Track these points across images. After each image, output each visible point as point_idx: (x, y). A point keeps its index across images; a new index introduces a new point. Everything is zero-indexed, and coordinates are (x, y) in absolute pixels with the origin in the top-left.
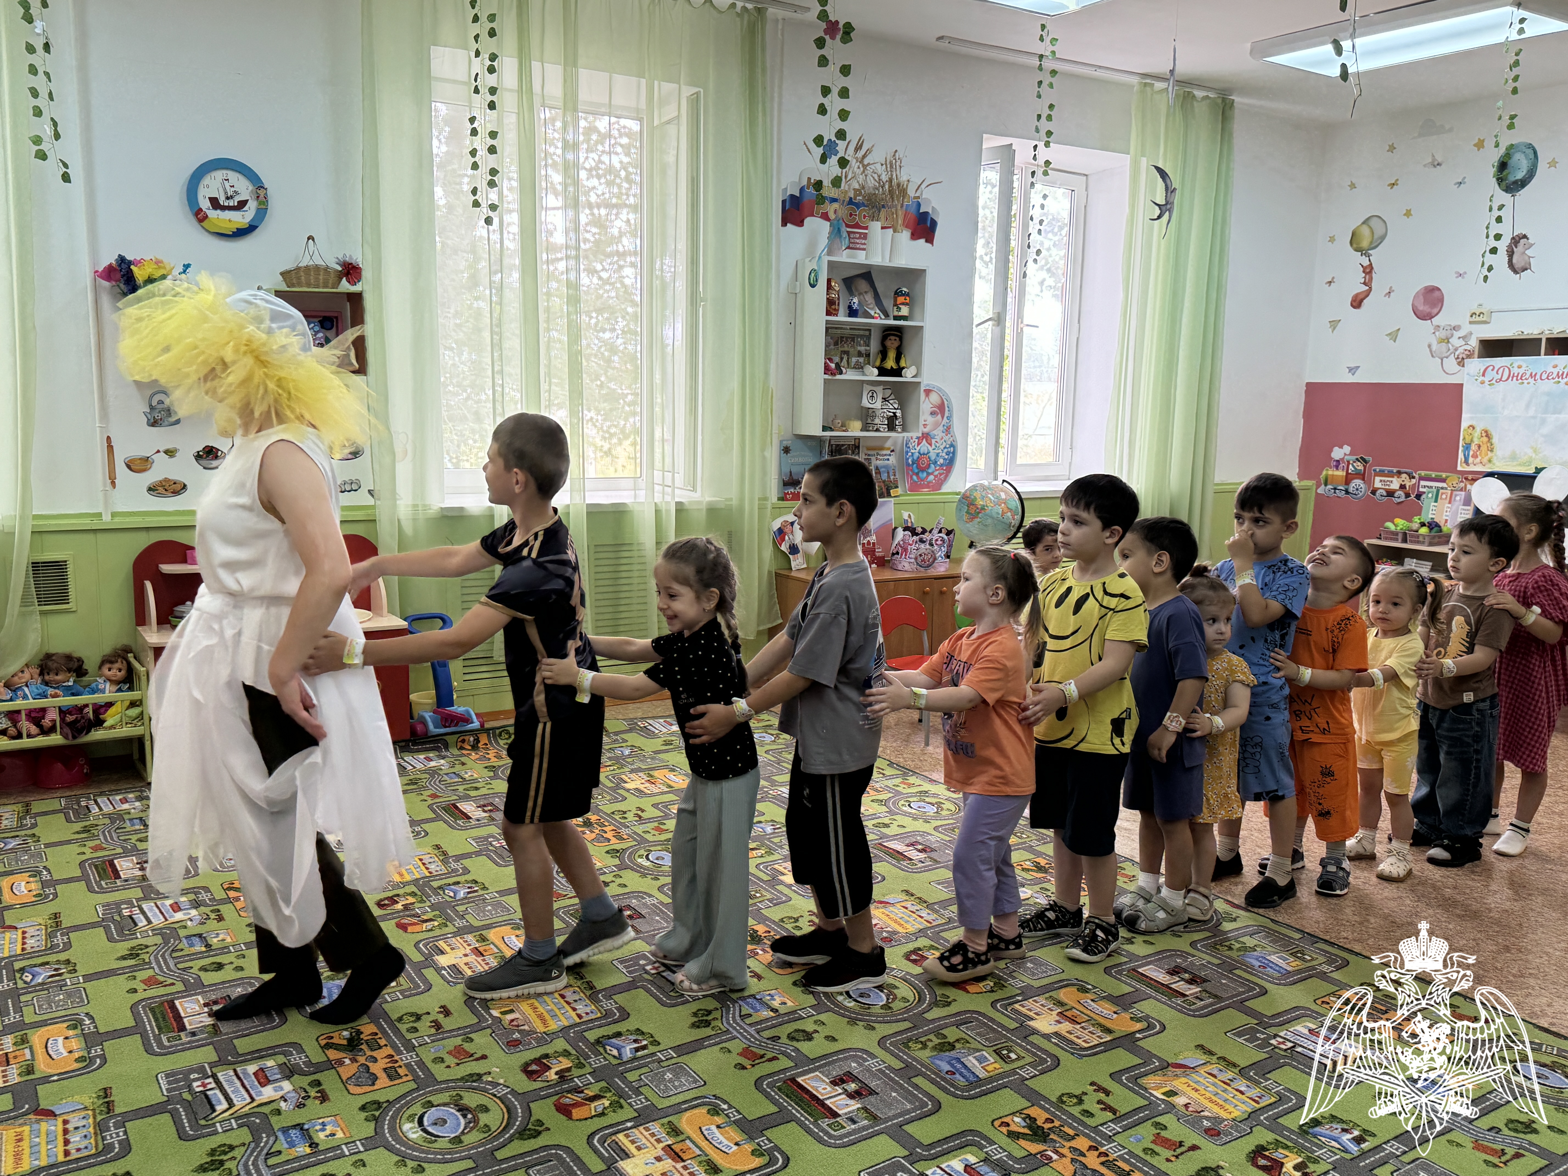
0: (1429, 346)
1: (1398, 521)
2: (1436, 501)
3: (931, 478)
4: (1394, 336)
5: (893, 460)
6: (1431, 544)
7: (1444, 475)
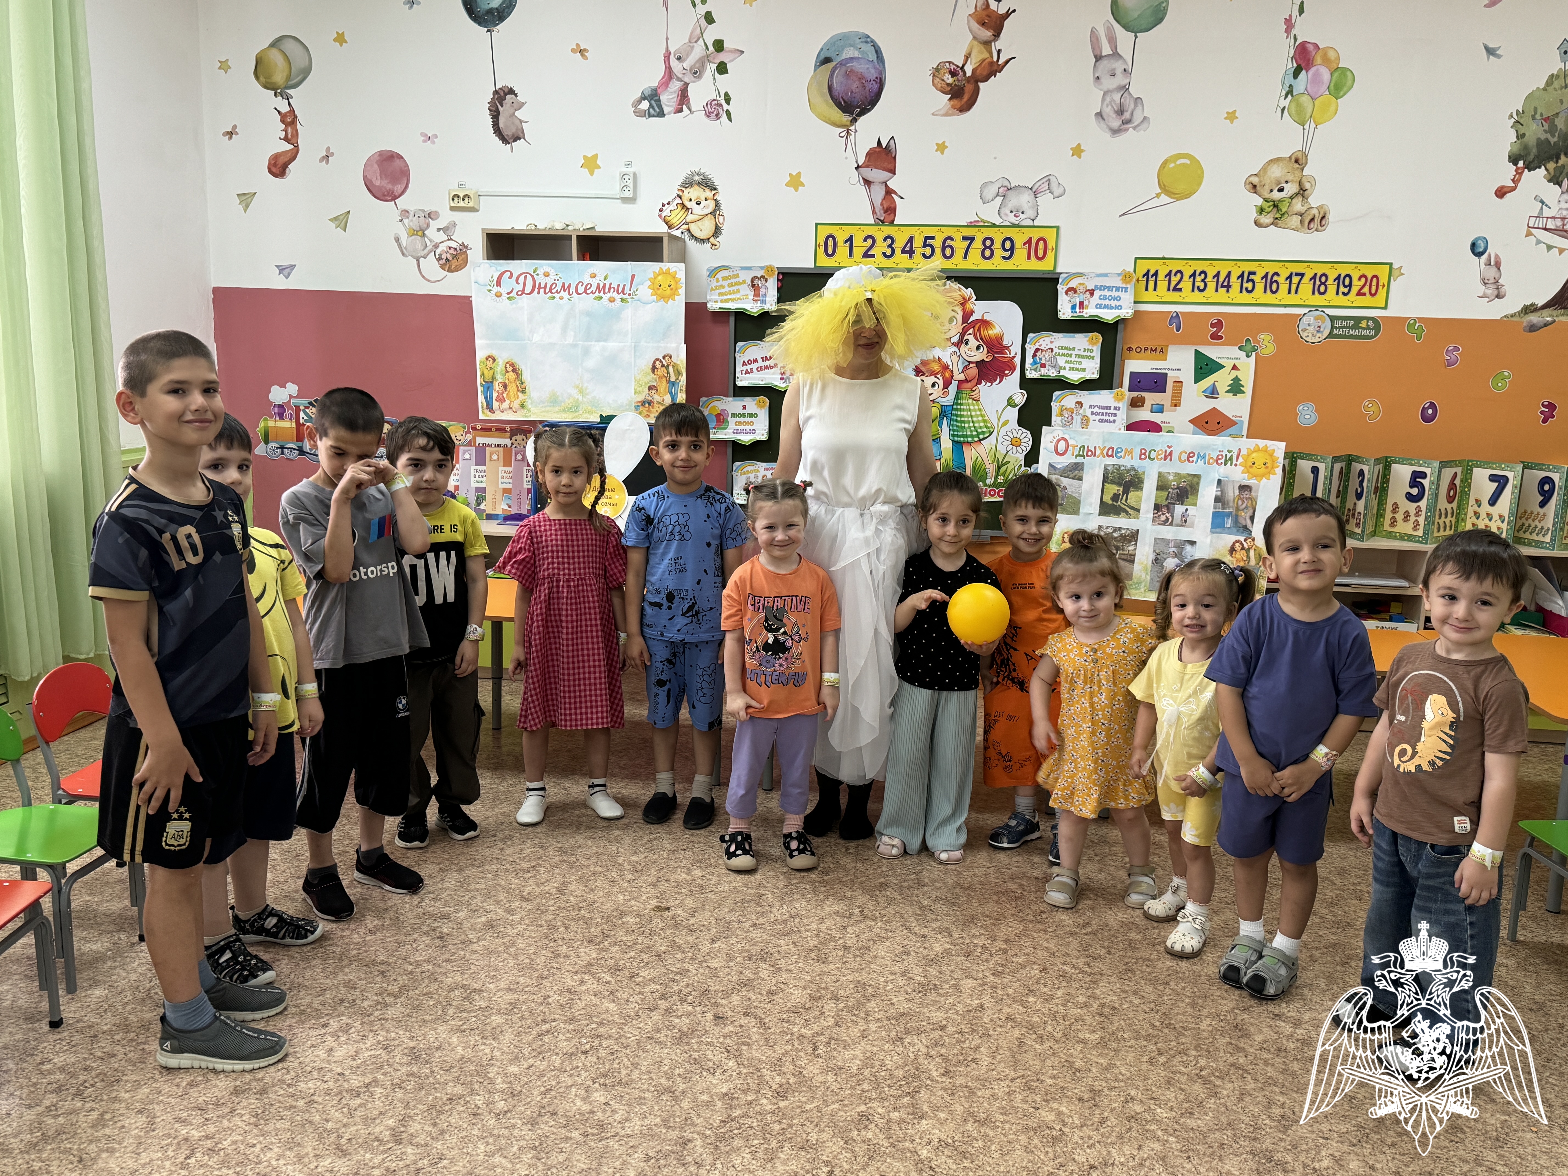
4: (342, 221)
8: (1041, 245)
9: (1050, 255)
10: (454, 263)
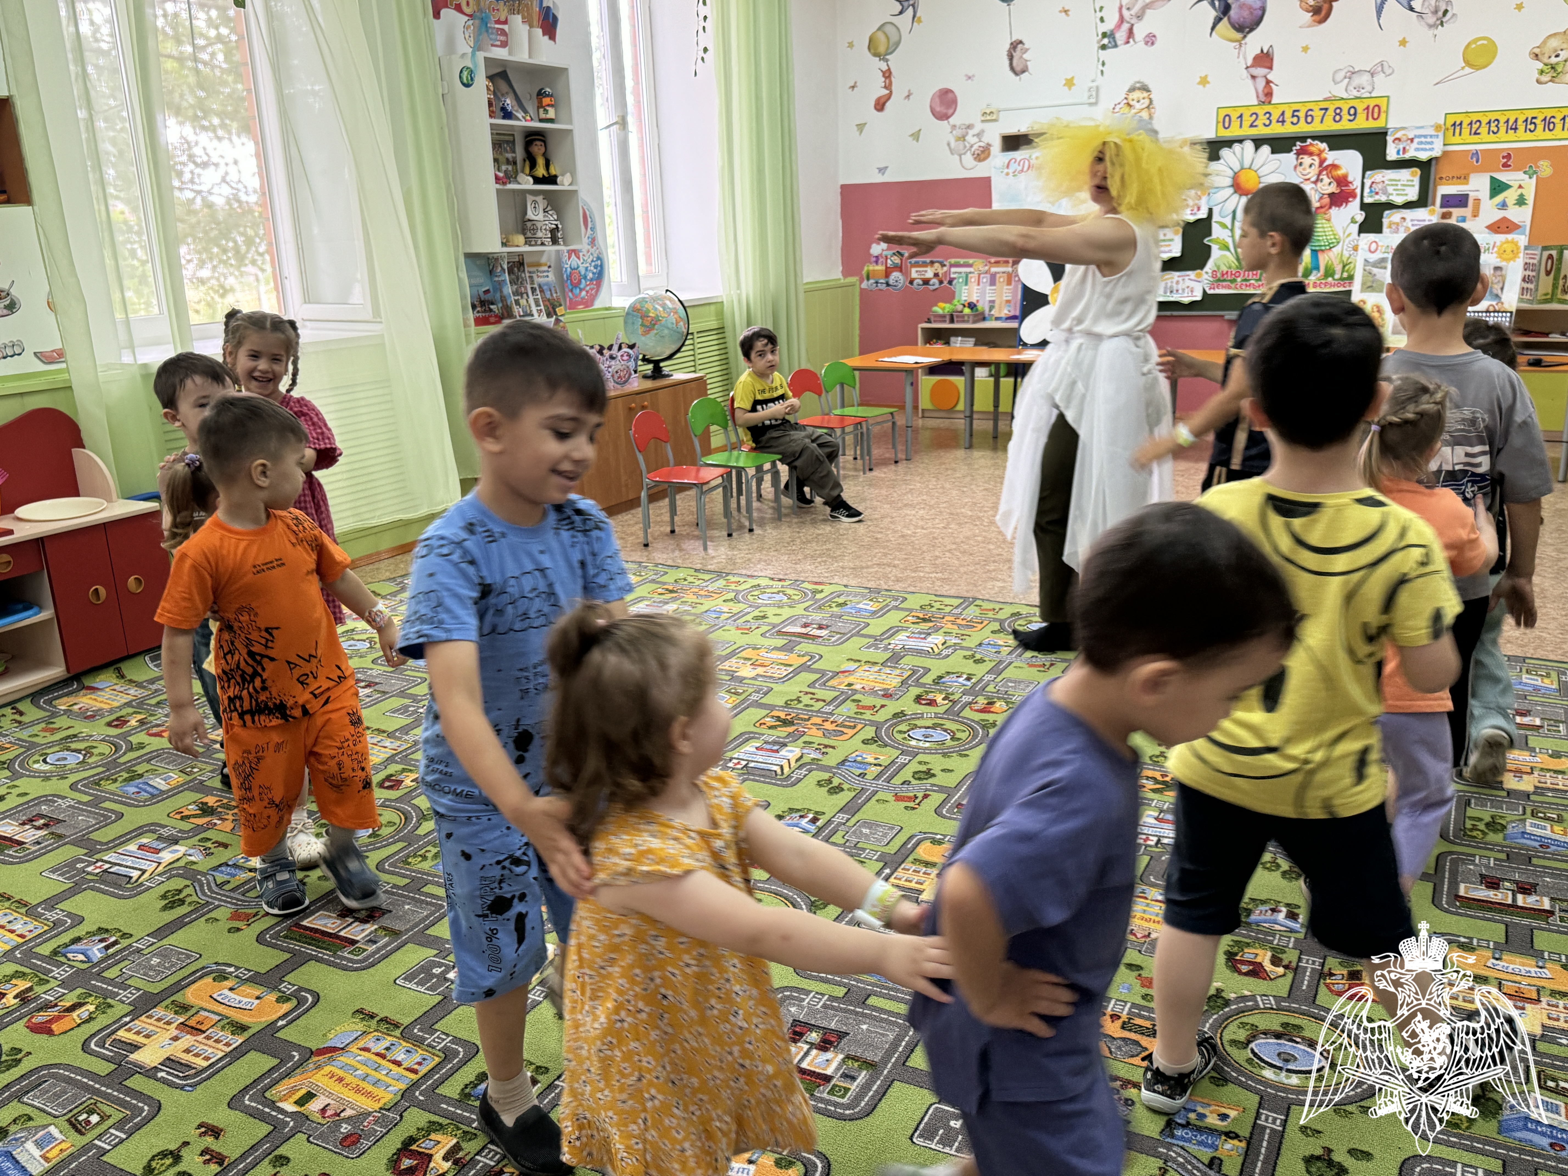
0: (949, 144)
1: (942, 305)
2: (966, 284)
3: (584, 293)
4: (916, 136)
5: (551, 277)
6: (974, 322)
7: (971, 261)
8: (1376, 109)
9: (1383, 115)
10: (982, 156)
